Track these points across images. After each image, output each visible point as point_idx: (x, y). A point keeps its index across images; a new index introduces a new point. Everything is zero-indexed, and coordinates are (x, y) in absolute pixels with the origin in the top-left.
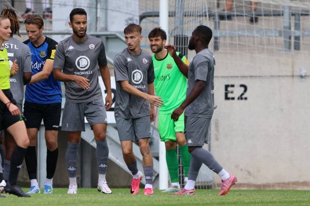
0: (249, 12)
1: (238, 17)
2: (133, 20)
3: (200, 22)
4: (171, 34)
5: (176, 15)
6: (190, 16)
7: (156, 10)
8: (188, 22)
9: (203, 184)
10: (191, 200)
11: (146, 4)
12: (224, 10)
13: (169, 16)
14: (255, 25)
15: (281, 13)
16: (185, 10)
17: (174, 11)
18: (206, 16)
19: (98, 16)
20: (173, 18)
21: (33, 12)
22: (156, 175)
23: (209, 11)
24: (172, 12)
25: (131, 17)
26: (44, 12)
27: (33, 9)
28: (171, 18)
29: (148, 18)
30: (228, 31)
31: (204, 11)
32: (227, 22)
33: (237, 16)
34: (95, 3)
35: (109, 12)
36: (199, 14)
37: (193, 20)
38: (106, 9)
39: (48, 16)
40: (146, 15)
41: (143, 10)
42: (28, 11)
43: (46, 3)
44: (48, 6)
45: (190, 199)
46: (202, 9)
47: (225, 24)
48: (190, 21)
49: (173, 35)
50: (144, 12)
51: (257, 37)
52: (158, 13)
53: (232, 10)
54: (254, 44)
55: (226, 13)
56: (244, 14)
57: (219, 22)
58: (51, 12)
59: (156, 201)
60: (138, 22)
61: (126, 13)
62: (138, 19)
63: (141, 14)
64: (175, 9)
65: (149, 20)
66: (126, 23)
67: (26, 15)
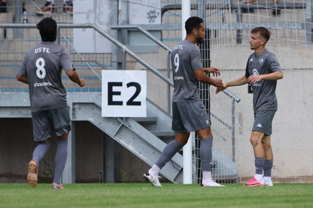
0: (272, 4)
1: (262, 10)
2: (155, 13)
3: (223, 15)
5: (199, 8)
6: (213, 9)
8: (211, 15)
9: (228, 178)
10: (215, 195)
12: (246, 3)
13: (192, 9)
14: (277, 18)
15: (303, 6)
16: (207, 3)
17: (196, 3)
18: (228, 9)
19: (120, 9)
20: (196, 11)
22: (180, 169)
23: (231, 3)
24: (195, 5)
25: (153, 9)
26: (64, 5)
27: (53, 2)
28: (193, 11)
29: (170, 11)
30: (250, 24)
31: (226, 3)
32: (249, 14)
33: (260, 8)
35: (131, 5)
36: (221, 7)
37: (215, 13)
38: (128, 2)
39: (68, 9)
40: (168, 7)
41: (164, 3)
42: (48, 4)
45: (214, 193)
46: (225, 1)
47: (247, 16)
48: (213, 14)
50: (166, 4)
51: (279, 29)
52: (181, 5)
53: (255, 2)
54: (277, 37)
55: (248, 5)
56: (267, 7)
57: (241, 15)
58: (72, 5)
59: (180, 195)
60: (160, 15)
61: (148, 6)
62: (160, 12)
63: (162, 7)
64: (198, 2)
65: (171, 13)
66: (148, 16)
67: (46, 8)
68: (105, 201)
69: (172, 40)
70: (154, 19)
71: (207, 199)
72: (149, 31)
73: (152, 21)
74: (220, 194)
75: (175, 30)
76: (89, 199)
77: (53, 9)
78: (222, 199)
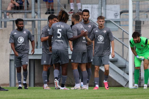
2: (117, 14)
3: (147, 14)
4: (134, 20)
5: (136, 12)
6: (142, 12)
7: (127, 9)
8: (141, 15)
10: (143, 92)
11: (123, 7)
13: (133, 12)
16: (140, 10)
17: (135, 10)
19: (102, 12)
20: (135, 13)
21: (74, 11)
22: (128, 81)
24: (134, 10)
25: (116, 12)
26: (78, 11)
27: (74, 9)
28: (134, 13)
29: (124, 13)
34: (101, 6)
36: (146, 11)
37: (143, 14)
38: (106, 9)
41: (121, 9)
42: (72, 10)
44: (80, 8)
45: (142, 91)
46: (148, 9)
48: (142, 14)
49: (135, 20)
50: (122, 10)
52: (128, 11)
59: (127, 92)
60: (119, 15)
62: (119, 13)
63: (121, 11)
64: (136, 9)
65: (124, 14)
66: (114, 15)
67: (71, 12)
68: (95, 95)
69: (125, 26)
70: (117, 17)
71: (139, 94)
72: (115, 22)
73: (116, 17)
74: (145, 92)
75: (126, 21)
76: (88, 94)
77: (74, 12)
78: (146, 94)
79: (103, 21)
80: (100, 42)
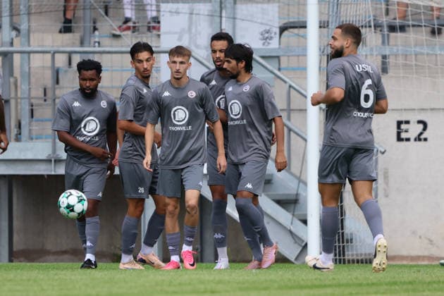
0: (430, 20)
1: (415, 28)
2: (271, 34)
4: (323, 52)
5: (330, 26)
7: (304, 20)
10: (351, 279)
11: (289, 10)
12: (395, 19)
13: (320, 27)
14: (437, 39)
16: (341, 19)
17: (326, 19)
18: (370, 26)
19: (223, 27)
20: (326, 30)
21: (134, 23)
22: (303, 244)
23: (374, 20)
24: (324, 22)
25: (268, 28)
26: (149, 23)
27: (134, 18)
28: (322, 29)
29: (291, 30)
30: (400, 48)
31: (368, 20)
32: (399, 34)
33: (413, 26)
34: (218, 9)
35: (238, 22)
36: (361, 25)
38: (234, 18)
39: (154, 28)
40: (289, 25)
41: (284, 19)
42: (127, 20)
43: (151, 10)
44: (154, 14)
45: (349, 277)
46: (366, 17)
47: (396, 37)
49: (325, 52)
50: (285, 21)
51: (440, 54)
52: (306, 22)
53: (407, 18)
54: (437, 65)
55: (398, 22)
56: (423, 24)
57: (388, 35)
58: (159, 22)
59: (303, 280)
60: (278, 35)
61: (262, 24)
62: (278, 31)
63: (281, 24)
64: (329, 18)
65: (292, 32)
66: (261, 37)
67: (125, 26)
68: (202, 287)
69: (294, 69)
70: (270, 42)
71: (339, 285)
72: (263, 57)
73: (266, 44)
74: (356, 278)
75: (298, 56)
76: (180, 284)
77: (134, 27)
78: (360, 285)
79: (181, 63)
80: (177, 126)
